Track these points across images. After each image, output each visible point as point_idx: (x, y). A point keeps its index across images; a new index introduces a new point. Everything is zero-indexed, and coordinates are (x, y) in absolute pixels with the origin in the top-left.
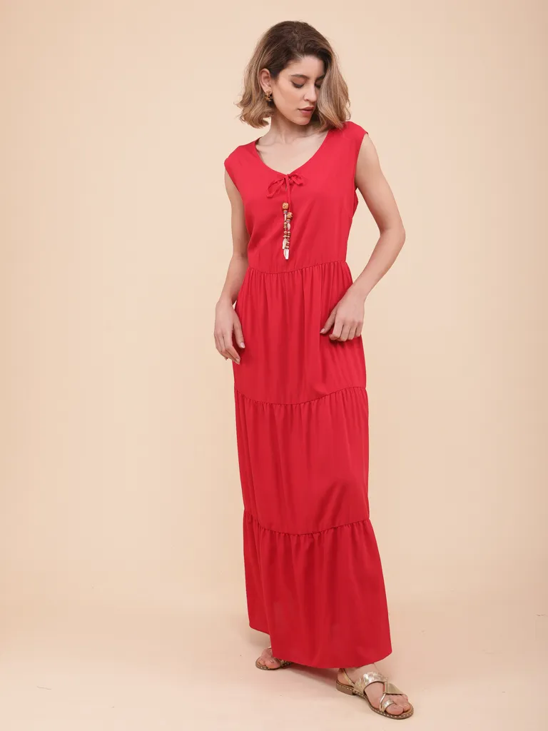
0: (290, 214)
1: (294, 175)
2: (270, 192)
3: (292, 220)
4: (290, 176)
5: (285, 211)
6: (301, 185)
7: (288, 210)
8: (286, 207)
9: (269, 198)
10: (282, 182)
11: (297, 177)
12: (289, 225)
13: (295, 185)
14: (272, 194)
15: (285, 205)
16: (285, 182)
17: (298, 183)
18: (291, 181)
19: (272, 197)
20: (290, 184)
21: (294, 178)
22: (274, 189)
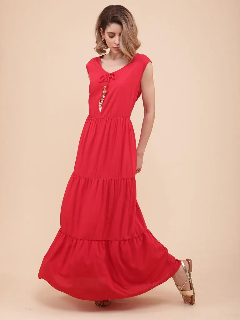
0: (106, 91)
1: (113, 74)
2: (100, 80)
3: (106, 94)
4: (111, 74)
6: (114, 79)
8: (105, 88)
9: (99, 82)
10: (107, 76)
11: (114, 75)
12: (104, 96)
13: (112, 79)
14: (101, 81)
15: (105, 87)
16: (108, 76)
17: (113, 78)
18: (111, 77)
19: (101, 82)
20: (110, 78)
21: (112, 76)
22: (102, 79)
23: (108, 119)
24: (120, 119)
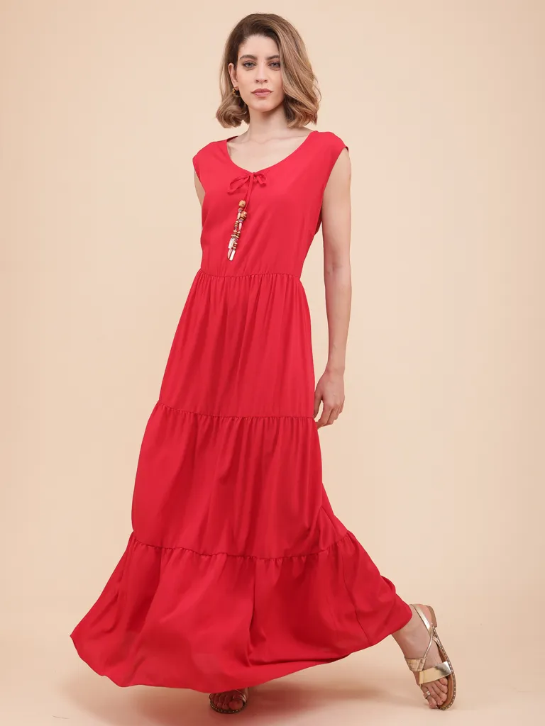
0: (245, 213)
1: (260, 174)
4: (255, 175)
5: (240, 209)
6: (264, 185)
7: (243, 208)
8: (242, 205)
9: (229, 193)
10: (246, 180)
11: (263, 177)
12: (241, 224)
13: (258, 185)
14: (232, 191)
15: (242, 203)
16: (249, 180)
17: (261, 183)
18: (256, 180)
19: (232, 194)
20: (254, 183)
21: (259, 178)
22: (236, 185)
23: (253, 276)
24: (282, 279)
